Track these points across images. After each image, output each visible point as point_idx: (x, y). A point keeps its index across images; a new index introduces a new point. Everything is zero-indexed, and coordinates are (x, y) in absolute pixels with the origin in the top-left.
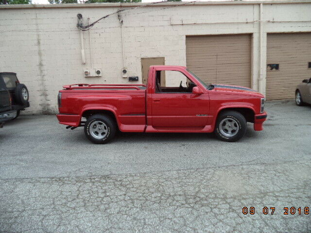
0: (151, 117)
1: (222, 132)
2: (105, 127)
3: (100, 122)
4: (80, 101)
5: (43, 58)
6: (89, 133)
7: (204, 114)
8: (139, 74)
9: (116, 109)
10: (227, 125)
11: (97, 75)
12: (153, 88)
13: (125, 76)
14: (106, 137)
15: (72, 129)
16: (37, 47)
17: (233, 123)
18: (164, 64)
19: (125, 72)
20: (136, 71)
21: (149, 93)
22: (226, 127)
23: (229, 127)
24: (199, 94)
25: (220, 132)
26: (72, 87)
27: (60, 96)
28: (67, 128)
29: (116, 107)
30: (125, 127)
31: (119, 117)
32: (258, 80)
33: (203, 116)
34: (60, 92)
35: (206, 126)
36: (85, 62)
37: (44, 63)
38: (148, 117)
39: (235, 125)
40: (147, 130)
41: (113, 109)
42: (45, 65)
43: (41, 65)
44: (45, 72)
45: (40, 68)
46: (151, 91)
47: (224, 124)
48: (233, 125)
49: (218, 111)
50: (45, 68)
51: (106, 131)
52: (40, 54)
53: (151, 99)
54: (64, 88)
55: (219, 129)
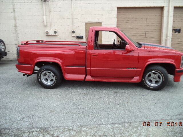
0: (90, 69)
1: (148, 82)
2: (53, 75)
3: (49, 71)
4: (35, 54)
5: (17, 21)
6: (41, 80)
7: (134, 68)
8: (83, 34)
9: (61, 61)
10: (151, 76)
11: (54, 34)
12: (92, 44)
13: (74, 35)
14: (54, 83)
15: (28, 76)
16: (13, 13)
17: (157, 75)
18: (101, 26)
19: (74, 32)
20: (82, 31)
21: (89, 49)
22: (151, 78)
23: (154, 78)
24: (130, 51)
25: (146, 83)
26: (29, 42)
27: (19, 49)
28: (24, 75)
29: (62, 59)
30: (69, 76)
31: (64, 68)
32: (166, 40)
33: (132, 69)
34: (18, 46)
35: (135, 77)
36: (46, 25)
37: (18, 25)
38: (87, 68)
39: (159, 77)
40: (86, 79)
41: (59, 61)
42: (19, 27)
43: (16, 26)
44: (19, 32)
45: (15, 29)
46: (90, 47)
47: (150, 76)
48: (157, 77)
49: (146, 65)
50: (18, 28)
51: (54, 79)
52: (15, 19)
53: (90, 54)
54: (21, 43)
55: (145, 80)
